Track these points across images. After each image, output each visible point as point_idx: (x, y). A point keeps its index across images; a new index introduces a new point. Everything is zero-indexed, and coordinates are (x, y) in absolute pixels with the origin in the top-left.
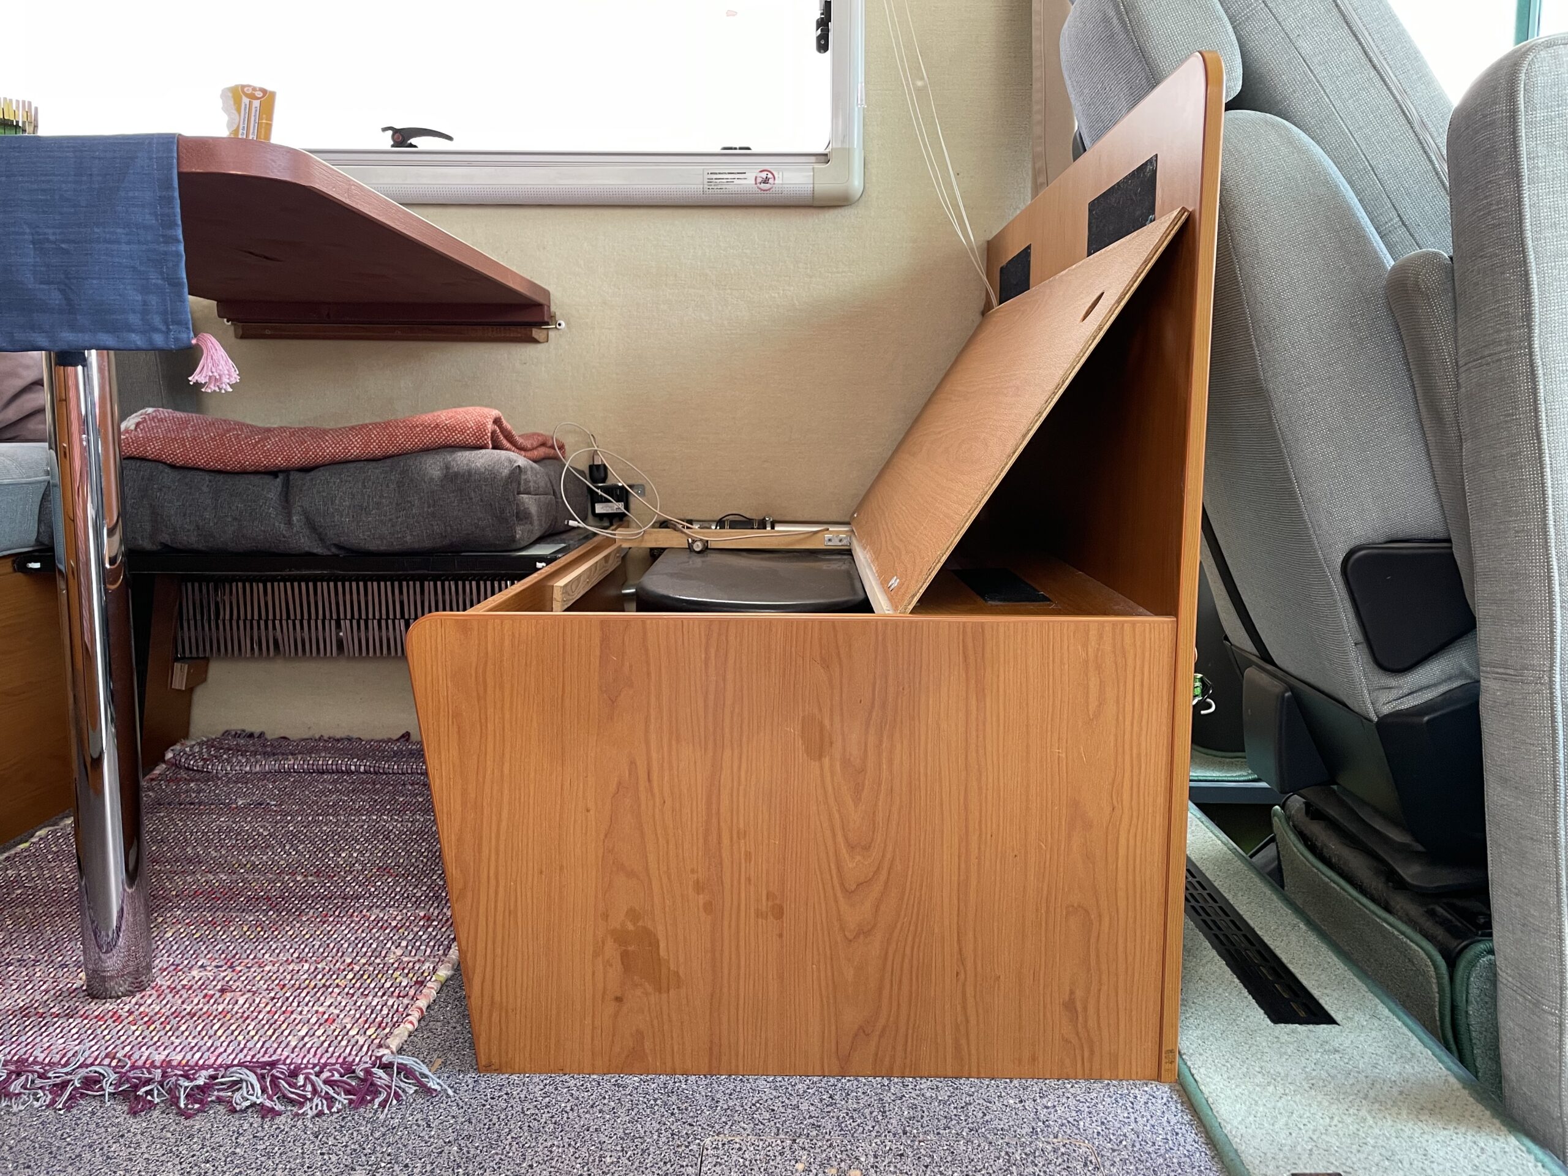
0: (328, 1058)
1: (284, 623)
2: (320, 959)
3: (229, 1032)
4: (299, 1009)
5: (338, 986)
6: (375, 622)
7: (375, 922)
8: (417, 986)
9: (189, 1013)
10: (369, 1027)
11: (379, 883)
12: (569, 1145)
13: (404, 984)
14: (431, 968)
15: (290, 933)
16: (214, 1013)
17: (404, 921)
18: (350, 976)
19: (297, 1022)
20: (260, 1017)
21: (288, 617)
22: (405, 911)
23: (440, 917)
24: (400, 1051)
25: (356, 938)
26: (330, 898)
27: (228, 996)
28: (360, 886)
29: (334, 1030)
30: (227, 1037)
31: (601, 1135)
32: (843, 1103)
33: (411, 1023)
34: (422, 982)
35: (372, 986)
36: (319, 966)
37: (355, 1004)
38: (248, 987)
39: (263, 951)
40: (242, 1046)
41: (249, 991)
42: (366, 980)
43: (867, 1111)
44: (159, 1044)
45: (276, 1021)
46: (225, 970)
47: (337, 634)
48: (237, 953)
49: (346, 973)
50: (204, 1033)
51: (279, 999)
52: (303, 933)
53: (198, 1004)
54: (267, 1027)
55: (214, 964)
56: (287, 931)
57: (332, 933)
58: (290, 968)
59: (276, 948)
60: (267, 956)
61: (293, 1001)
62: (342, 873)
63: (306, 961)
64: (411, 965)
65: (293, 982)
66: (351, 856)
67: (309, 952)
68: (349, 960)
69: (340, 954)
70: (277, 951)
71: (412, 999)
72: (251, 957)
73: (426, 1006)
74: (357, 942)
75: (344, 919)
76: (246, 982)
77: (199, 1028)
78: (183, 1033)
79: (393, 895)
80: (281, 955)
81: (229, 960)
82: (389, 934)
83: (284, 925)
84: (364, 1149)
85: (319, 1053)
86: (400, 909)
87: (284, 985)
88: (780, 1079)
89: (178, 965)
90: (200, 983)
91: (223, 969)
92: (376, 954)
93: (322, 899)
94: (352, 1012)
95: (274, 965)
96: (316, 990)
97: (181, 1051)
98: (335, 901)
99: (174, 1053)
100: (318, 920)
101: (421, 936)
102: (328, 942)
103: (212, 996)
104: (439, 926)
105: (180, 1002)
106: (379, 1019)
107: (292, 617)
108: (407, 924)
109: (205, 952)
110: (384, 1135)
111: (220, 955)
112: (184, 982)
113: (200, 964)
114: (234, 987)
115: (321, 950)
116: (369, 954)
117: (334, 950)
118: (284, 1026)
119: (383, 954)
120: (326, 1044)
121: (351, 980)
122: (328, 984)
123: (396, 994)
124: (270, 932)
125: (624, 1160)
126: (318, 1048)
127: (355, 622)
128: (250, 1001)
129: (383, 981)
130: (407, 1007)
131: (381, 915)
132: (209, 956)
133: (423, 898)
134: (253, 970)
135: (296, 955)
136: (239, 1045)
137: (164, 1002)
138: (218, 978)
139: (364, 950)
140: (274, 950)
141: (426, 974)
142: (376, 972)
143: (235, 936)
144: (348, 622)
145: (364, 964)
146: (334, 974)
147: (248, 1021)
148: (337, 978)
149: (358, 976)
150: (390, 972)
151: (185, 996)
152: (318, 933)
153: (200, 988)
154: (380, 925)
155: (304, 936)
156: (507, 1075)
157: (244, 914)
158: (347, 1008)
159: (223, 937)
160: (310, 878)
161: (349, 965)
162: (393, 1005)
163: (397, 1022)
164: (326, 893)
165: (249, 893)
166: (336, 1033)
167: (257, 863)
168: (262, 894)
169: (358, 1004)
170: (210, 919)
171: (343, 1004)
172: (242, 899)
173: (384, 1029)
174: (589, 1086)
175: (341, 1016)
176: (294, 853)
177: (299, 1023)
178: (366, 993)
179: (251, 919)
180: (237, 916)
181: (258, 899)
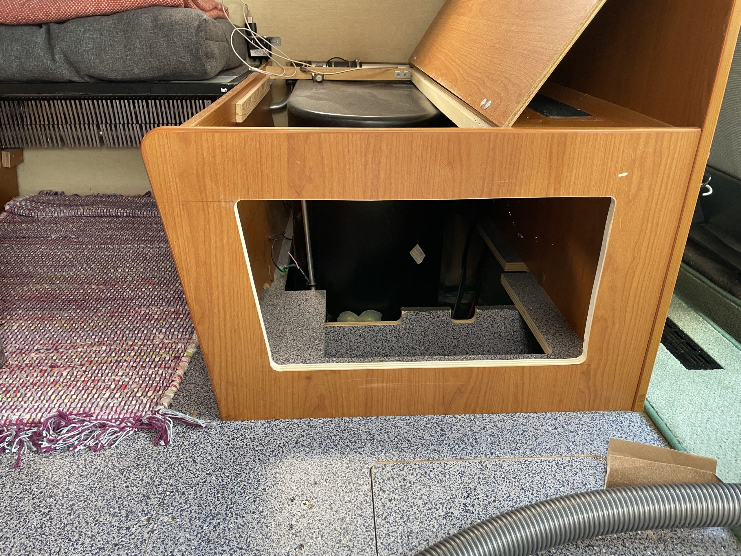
0: (125, 414)
1: (64, 126)
2: (112, 343)
3: (59, 397)
4: (103, 378)
5: (125, 361)
6: (121, 125)
7: (144, 316)
8: (176, 360)
9: (31, 384)
10: (149, 391)
11: (144, 289)
13: (167, 358)
14: (183, 347)
15: (92, 324)
16: (48, 383)
17: (162, 315)
18: (133, 354)
19: (102, 388)
20: (78, 385)
21: (67, 123)
22: (161, 308)
23: (184, 312)
24: (170, 406)
25: (134, 327)
26: (115, 300)
27: (56, 370)
28: (132, 291)
29: (127, 394)
30: (58, 401)
32: (450, 433)
33: (175, 386)
34: (179, 357)
35: (147, 360)
36: (112, 347)
37: (138, 374)
38: (68, 363)
39: (75, 338)
40: (68, 406)
41: (69, 366)
42: (143, 356)
44: (13, 407)
45: (89, 387)
46: (52, 352)
47: (99, 134)
48: (59, 340)
49: (129, 351)
50: (42, 398)
51: (89, 371)
52: (100, 324)
53: (37, 377)
54: (83, 392)
55: (45, 348)
56: (90, 323)
57: (118, 324)
58: (94, 349)
59: (84, 336)
60: (78, 341)
61: (98, 373)
62: (120, 283)
63: (104, 344)
64: (170, 345)
65: (96, 359)
66: (124, 271)
67: (105, 338)
68: (131, 343)
69: (124, 338)
70: (85, 338)
71: (174, 369)
72: (69, 342)
73: (183, 373)
74: (134, 329)
75: (125, 314)
76: (66, 360)
77: (39, 394)
78: (29, 398)
79: (153, 297)
80: (88, 340)
81: (54, 345)
82: (154, 324)
83: (87, 319)
84: (154, 482)
85: (119, 410)
86: (159, 306)
87: (91, 362)
88: (408, 418)
89: (22, 349)
90: (37, 362)
92: (147, 338)
93: (109, 301)
94: (137, 380)
95: (83, 348)
96: (112, 364)
97: (28, 412)
98: (118, 302)
99: (24, 414)
100: (108, 315)
101: (174, 325)
102: (116, 330)
103: (45, 371)
104: (184, 318)
105: (25, 376)
106: (155, 384)
107: (69, 123)
108: (164, 317)
109: (39, 339)
110: (166, 470)
111: (49, 341)
112: (26, 362)
113: (36, 348)
114: (59, 364)
115: (112, 336)
116: (143, 338)
117: (121, 336)
118: (94, 391)
119: (152, 338)
120: (122, 404)
121: (133, 357)
122: (119, 359)
123: (163, 366)
124: (79, 325)
126: (117, 407)
127: (108, 125)
128: (71, 373)
129: (154, 357)
130: (171, 375)
131: (147, 311)
132: (41, 342)
133: (172, 299)
134: (70, 351)
135: (97, 340)
136: (66, 406)
137: (15, 376)
138: (49, 358)
139: (139, 335)
140: (82, 337)
141: (180, 352)
142: (149, 351)
143: (57, 328)
144: (104, 126)
145: (141, 345)
146: (122, 353)
147: (70, 388)
148: (124, 356)
149: (138, 354)
150: (158, 350)
151: (28, 371)
152: (109, 324)
153: (37, 365)
154: (147, 318)
155: (101, 326)
156: (240, 422)
157: (61, 312)
158: (134, 377)
159: (50, 328)
160: (101, 287)
161: (131, 346)
162: (162, 374)
163: (166, 386)
164: (111, 296)
165: (64, 297)
166: (128, 395)
167: (67, 277)
168: (72, 297)
169: (140, 373)
170: (40, 316)
171: (131, 374)
172: (59, 302)
173: (158, 391)
174: (293, 427)
175: (130, 383)
176: (89, 270)
177: (104, 388)
178: (144, 365)
179: (66, 315)
180: (57, 314)
181: (69, 301)
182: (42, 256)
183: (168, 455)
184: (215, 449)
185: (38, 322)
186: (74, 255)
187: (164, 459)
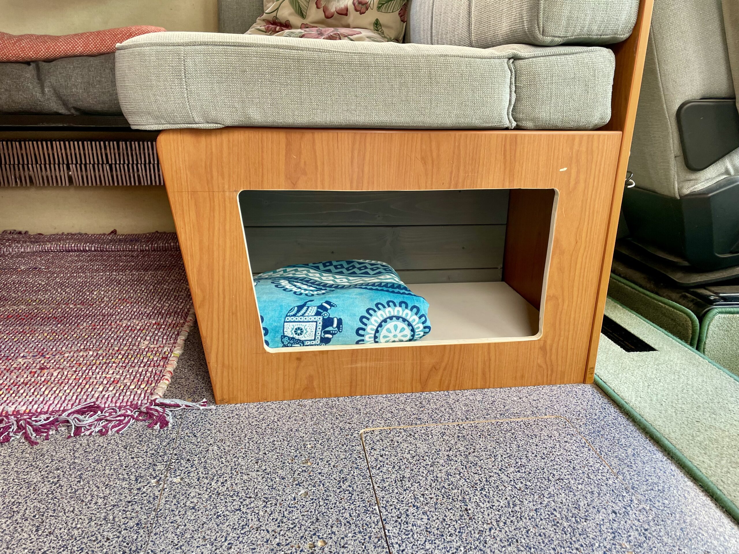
0: (121, 403)
2: (98, 348)
3: (52, 392)
4: (94, 376)
5: (114, 362)
7: (126, 328)
8: (164, 360)
9: (23, 383)
10: (141, 384)
11: (122, 307)
12: (284, 440)
13: (155, 359)
14: (169, 350)
15: (75, 335)
16: (40, 382)
17: (144, 326)
18: (120, 357)
19: (95, 383)
20: (70, 382)
22: (143, 321)
23: (165, 323)
24: (165, 396)
25: (118, 337)
26: (94, 316)
27: (46, 372)
28: (111, 309)
29: (120, 387)
30: (52, 395)
31: (300, 433)
32: (428, 405)
34: (166, 358)
35: (136, 361)
36: (99, 352)
37: (128, 372)
38: (57, 366)
39: (61, 346)
40: (63, 399)
41: (59, 368)
42: (131, 358)
43: (443, 409)
44: (8, 401)
45: (81, 384)
46: (39, 358)
48: (44, 348)
49: (117, 355)
50: (36, 394)
51: (79, 371)
52: (83, 335)
53: (27, 377)
54: (76, 387)
55: (31, 355)
56: (73, 335)
57: (101, 334)
58: (81, 354)
59: (69, 344)
60: (64, 349)
61: (88, 372)
62: (97, 303)
63: (90, 350)
64: (156, 349)
65: (85, 362)
66: (100, 294)
67: (90, 345)
68: (117, 349)
69: (110, 345)
70: (70, 346)
71: (163, 367)
72: (54, 349)
73: (173, 370)
74: (118, 339)
75: (107, 327)
76: (55, 363)
77: (32, 391)
78: (22, 394)
79: (133, 313)
80: (73, 347)
81: (40, 352)
82: (137, 334)
83: (70, 332)
85: (114, 400)
86: (139, 319)
87: (80, 364)
88: (389, 396)
89: (8, 357)
90: (25, 365)
91: (38, 357)
92: (132, 344)
93: (89, 317)
94: (128, 376)
95: (70, 353)
96: (101, 365)
97: (24, 405)
98: (98, 317)
100: (90, 328)
101: (157, 334)
102: (100, 339)
103: (35, 372)
104: (166, 328)
105: (15, 377)
106: (146, 379)
108: (147, 328)
109: (24, 349)
111: (34, 349)
112: (15, 366)
113: (22, 355)
114: (48, 367)
115: (98, 344)
116: (128, 344)
117: (106, 344)
118: (87, 386)
119: (137, 344)
120: (117, 395)
121: (121, 359)
122: (108, 361)
123: (152, 365)
124: (62, 336)
125: (318, 445)
126: (113, 397)
128: (61, 373)
129: (142, 358)
130: (161, 371)
131: (129, 324)
132: (26, 351)
133: (151, 314)
134: (57, 357)
135: (82, 347)
136: (61, 398)
137: (5, 378)
138: (36, 362)
139: (125, 342)
140: (68, 345)
141: (167, 353)
142: (136, 354)
143: (40, 339)
145: (127, 350)
146: (109, 356)
147: (63, 385)
148: (112, 358)
149: (125, 357)
150: (145, 353)
151: (18, 373)
152: (92, 335)
153: (26, 368)
154: (129, 329)
155: (84, 336)
156: (234, 405)
157: (42, 327)
158: (124, 374)
159: (33, 340)
160: (78, 306)
161: (118, 351)
162: (152, 371)
163: (158, 380)
164: (91, 313)
165: (43, 315)
166: (122, 388)
167: (43, 299)
168: (50, 315)
169: (131, 371)
170: (21, 330)
171: (121, 372)
172: (39, 319)
173: (151, 384)
174: (284, 407)
175: (122, 379)
176: (64, 293)
177: (96, 384)
178: (133, 365)
179: (48, 329)
180: (38, 328)
181: (48, 318)
182: (14, 284)
183: (168, 433)
184: (212, 426)
185: (20, 335)
186: (47, 282)
187: (165, 435)
